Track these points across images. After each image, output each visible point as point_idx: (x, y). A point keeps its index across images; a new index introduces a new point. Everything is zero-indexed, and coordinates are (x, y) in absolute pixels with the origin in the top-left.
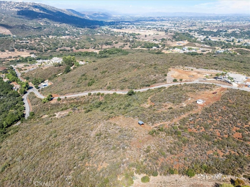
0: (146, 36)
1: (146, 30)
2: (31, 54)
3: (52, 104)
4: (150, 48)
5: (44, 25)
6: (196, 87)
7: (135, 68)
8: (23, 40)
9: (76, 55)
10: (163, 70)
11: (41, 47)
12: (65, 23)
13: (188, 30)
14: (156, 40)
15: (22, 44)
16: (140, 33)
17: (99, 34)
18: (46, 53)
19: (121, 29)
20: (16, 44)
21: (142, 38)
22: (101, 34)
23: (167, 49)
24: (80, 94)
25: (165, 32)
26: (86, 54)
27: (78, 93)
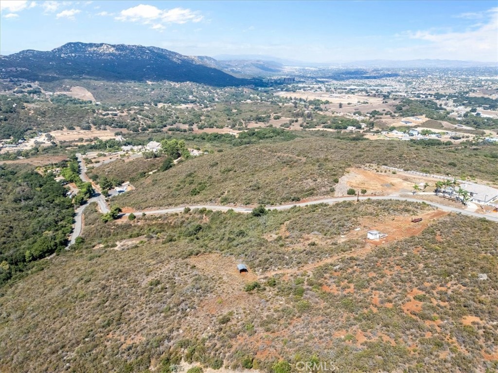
0: (341, 106)
1: (344, 94)
2: (117, 134)
3: (118, 225)
4: (341, 129)
5: (152, 85)
6: (386, 207)
7: (285, 165)
8: (109, 111)
9: (195, 139)
10: (335, 171)
11: (138, 123)
12: (190, 81)
13: (434, 96)
14: (360, 114)
15: (105, 117)
16: (330, 100)
17: (249, 101)
18: (144, 135)
19: (294, 92)
20: (95, 118)
21: (332, 109)
22: (253, 101)
23: (377, 132)
24: (171, 209)
25: (383, 98)
26: (215, 137)
27: (167, 207)
